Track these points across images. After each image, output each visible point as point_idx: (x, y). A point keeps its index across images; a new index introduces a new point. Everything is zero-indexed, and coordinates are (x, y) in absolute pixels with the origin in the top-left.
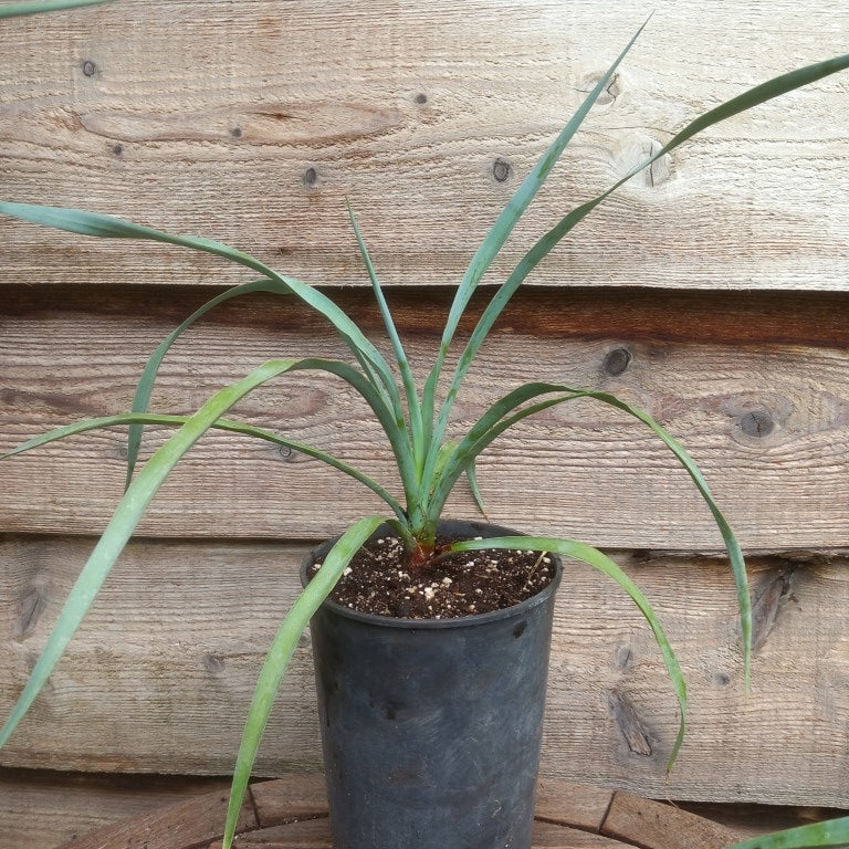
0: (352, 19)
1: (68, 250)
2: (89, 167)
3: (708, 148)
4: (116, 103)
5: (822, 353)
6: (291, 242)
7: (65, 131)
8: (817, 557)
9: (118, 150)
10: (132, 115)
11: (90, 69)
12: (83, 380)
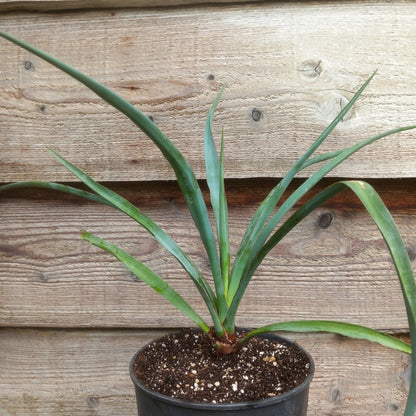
0: (172, 35)
1: (13, 164)
2: (27, 118)
3: (373, 100)
4: (42, 83)
6: (139, 157)
7: (14, 99)
9: (43, 109)
10: (51, 90)
11: (28, 66)
12: (21, 237)
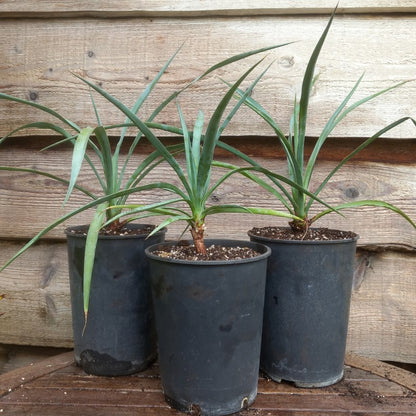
0: (192, 37)
3: (328, 84)
4: (101, 67)
5: (377, 164)
6: (167, 120)
8: (380, 248)
9: (101, 85)
10: (107, 71)
11: (91, 54)
